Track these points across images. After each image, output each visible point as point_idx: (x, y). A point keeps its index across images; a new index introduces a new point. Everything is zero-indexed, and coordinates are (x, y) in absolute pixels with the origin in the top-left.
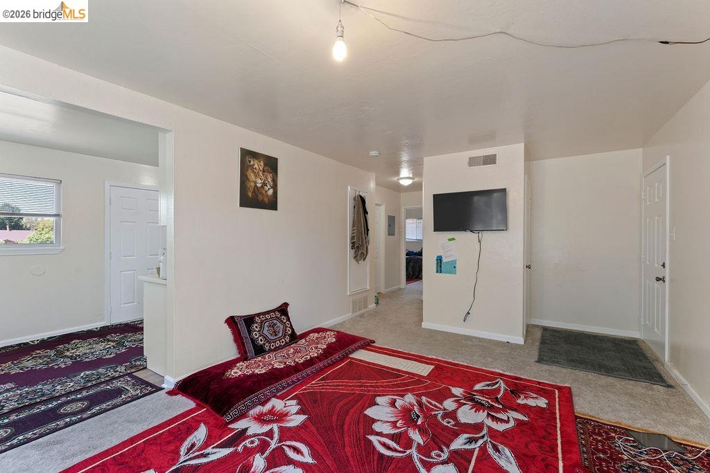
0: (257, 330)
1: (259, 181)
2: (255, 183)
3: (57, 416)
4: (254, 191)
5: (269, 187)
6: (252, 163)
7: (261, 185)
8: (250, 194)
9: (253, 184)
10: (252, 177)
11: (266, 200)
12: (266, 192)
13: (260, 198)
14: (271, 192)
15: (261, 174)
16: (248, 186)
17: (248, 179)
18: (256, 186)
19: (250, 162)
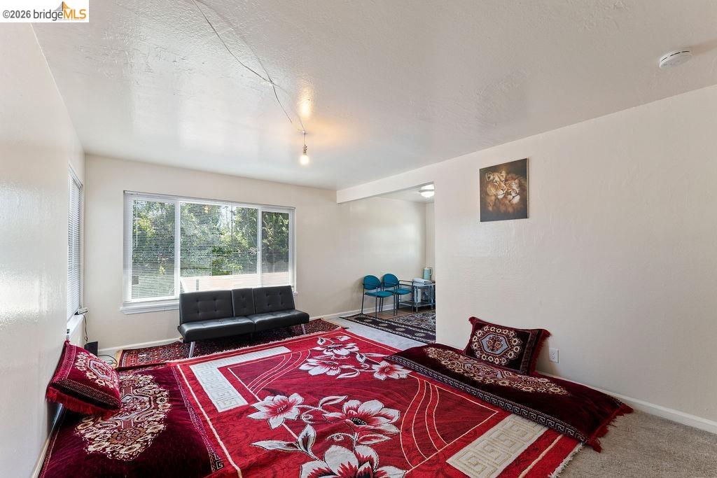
0: (478, 335)
1: (501, 192)
2: (496, 196)
3: (413, 335)
4: (495, 204)
5: (513, 194)
6: (492, 177)
7: (503, 196)
8: (490, 209)
9: (493, 198)
10: (492, 191)
11: (511, 210)
12: (510, 201)
13: (503, 209)
14: (517, 199)
15: (503, 184)
16: (488, 201)
17: (489, 195)
18: (497, 199)
19: (489, 177)
